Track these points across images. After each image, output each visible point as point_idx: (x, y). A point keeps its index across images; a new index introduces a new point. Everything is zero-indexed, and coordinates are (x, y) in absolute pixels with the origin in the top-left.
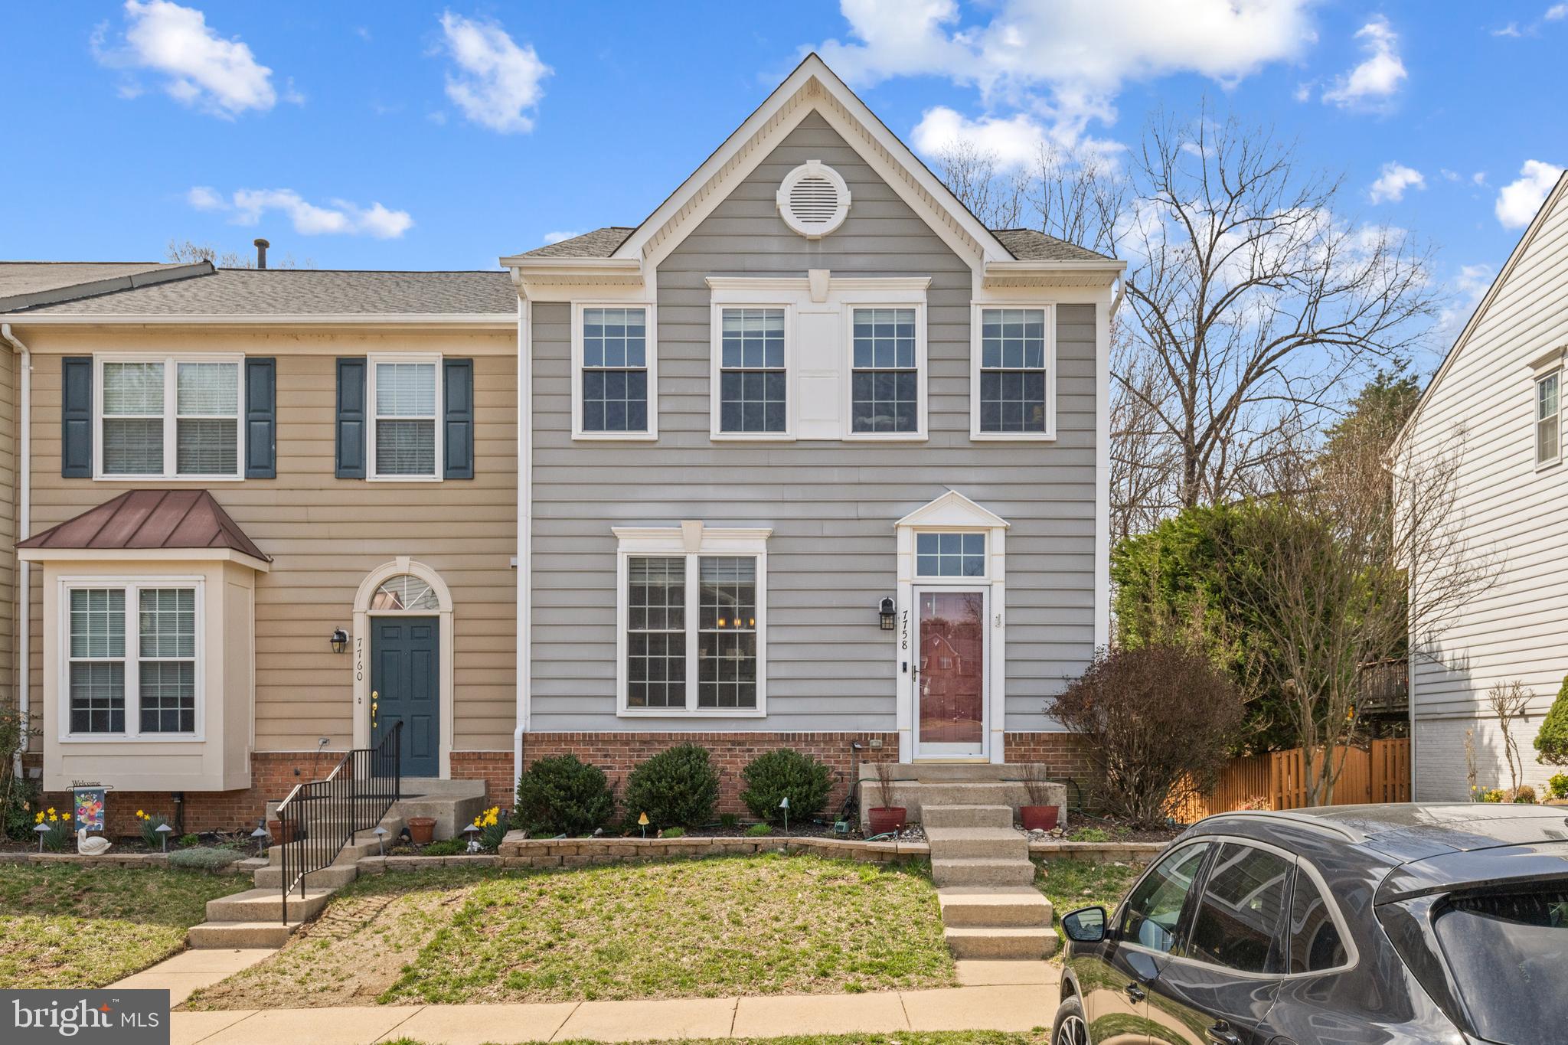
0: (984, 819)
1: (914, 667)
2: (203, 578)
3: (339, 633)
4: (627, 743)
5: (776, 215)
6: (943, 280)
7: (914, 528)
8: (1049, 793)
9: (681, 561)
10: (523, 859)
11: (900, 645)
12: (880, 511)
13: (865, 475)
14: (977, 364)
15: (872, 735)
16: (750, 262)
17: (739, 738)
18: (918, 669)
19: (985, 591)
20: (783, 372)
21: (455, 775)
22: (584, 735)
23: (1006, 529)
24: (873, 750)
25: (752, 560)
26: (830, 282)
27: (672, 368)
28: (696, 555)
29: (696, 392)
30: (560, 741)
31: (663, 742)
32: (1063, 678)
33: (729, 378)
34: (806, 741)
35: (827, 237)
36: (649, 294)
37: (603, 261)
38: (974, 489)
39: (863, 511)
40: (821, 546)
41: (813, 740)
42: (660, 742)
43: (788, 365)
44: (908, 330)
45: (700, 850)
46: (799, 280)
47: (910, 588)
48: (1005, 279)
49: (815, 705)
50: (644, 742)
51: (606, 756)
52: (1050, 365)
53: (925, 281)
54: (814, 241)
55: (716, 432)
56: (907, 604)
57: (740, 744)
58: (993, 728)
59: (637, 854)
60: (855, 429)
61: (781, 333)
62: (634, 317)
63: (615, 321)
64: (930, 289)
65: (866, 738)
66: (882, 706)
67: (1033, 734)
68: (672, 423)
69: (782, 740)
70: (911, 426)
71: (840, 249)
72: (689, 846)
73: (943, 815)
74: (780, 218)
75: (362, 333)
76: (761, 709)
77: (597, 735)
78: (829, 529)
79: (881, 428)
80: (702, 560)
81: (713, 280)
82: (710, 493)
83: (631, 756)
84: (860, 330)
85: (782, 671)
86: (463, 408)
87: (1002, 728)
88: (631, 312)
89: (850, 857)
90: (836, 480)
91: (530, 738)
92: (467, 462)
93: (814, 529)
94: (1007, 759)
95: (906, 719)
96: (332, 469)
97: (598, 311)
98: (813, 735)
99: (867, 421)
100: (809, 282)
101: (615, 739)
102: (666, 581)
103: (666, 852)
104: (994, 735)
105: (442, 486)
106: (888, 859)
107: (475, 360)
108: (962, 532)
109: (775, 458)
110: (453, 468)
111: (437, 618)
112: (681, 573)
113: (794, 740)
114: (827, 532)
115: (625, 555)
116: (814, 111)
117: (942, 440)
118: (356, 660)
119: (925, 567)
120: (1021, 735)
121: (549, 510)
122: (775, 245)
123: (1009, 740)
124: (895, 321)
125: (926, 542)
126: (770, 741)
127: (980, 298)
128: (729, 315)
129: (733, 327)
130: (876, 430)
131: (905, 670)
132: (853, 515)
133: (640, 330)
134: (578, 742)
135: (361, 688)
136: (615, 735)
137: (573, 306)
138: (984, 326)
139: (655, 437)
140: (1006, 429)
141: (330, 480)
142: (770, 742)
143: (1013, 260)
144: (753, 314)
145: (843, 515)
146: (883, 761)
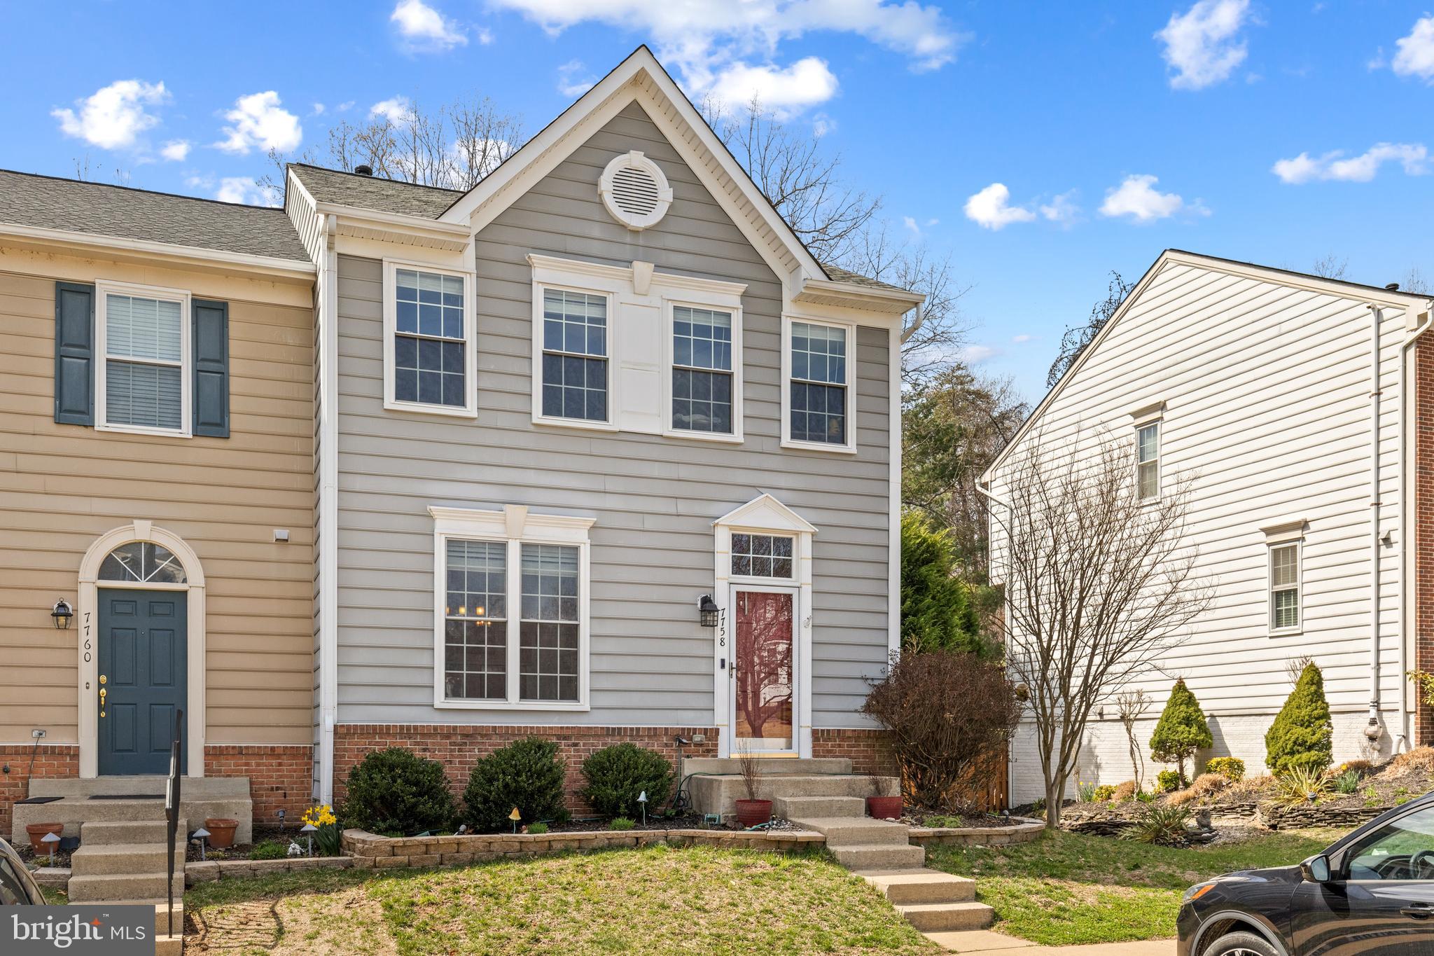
0: (840, 809)
1: (731, 664)
3: (61, 606)
4: (448, 736)
5: (597, 200)
6: (759, 289)
7: (731, 527)
9: (502, 547)
10: (400, 858)
11: (718, 642)
12: (698, 508)
13: (684, 472)
14: (787, 375)
15: (695, 729)
16: (571, 244)
17: (565, 732)
18: (734, 666)
19: (794, 592)
20: (606, 361)
21: (209, 771)
22: (402, 727)
23: (813, 535)
24: (696, 745)
26: (654, 276)
27: (492, 344)
28: (518, 541)
29: (517, 371)
30: (375, 733)
31: (486, 735)
32: (862, 678)
33: (550, 360)
34: (631, 736)
35: (648, 230)
36: (467, 263)
37: (429, 223)
38: (784, 494)
39: (683, 507)
40: (643, 540)
41: (638, 735)
42: (483, 736)
43: (610, 354)
44: (725, 333)
45: (584, 844)
46: (621, 270)
47: (727, 586)
48: (818, 297)
49: (636, 700)
50: (467, 736)
51: (425, 750)
52: (851, 381)
53: (742, 287)
54: (635, 232)
55: (538, 416)
56: (725, 600)
57: (566, 738)
58: (802, 724)
59: (521, 850)
60: (677, 424)
61: (603, 321)
62: (450, 284)
63: (430, 286)
64: (745, 296)
65: (689, 733)
66: (701, 701)
67: (839, 730)
68: (493, 401)
69: (608, 735)
70: (728, 429)
71: (663, 245)
72: (573, 840)
73: (806, 806)
74: (602, 204)
75: (89, 255)
76: (584, 702)
77: (416, 728)
78: (650, 523)
79: (698, 427)
80: (525, 546)
81: (536, 258)
82: (531, 478)
83: (452, 751)
84: (680, 327)
85: (604, 664)
86: (218, 357)
87: (810, 725)
88: (448, 279)
89: (748, 846)
90: (656, 474)
91: (340, 730)
92: (222, 418)
93: (634, 522)
94: (815, 754)
95: (724, 714)
96: (50, 411)
97: (413, 274)
98: (638, 729)
99: (685, 418)
100: (633, 273)
101: (435, 732)
102: (487, 568)
103: (550, 847)
104: (802, 730)
105: (190, 443)
106: (786, 847)
107: (231, 305)
108: (773, 535)
109: (598, 447)
110: (204, 424)
111: (185, 593)
112: (503, 559)
113: (619, 734)
114: (648, 526)
115: (443, 537)
116: (635, 101)
117: (756, 444)
118: (82, 637)
119: (739, 567)
120: (828, 731)
121: (358, 483)
122: (596, 231)
123: (816, 735)
124: (713, 323)
125: (739, 543)
127: (790, 311)
128: (552, 296)
129: (555, 308)
130: (694, 429)
131: (723, 666)
132: (673, 511)
133: (457, 300)
134: (394, 735)
135: (88, 671)
136: (435, 728)
137: (386, 265)
138: (793, 337)
139: (474, 414)
140: (812, 439)
141: (46, 425)
142: (596, 736)
143: (827, 280)
144: (576, 299)
145: (663, 510)
146: (704, 756)
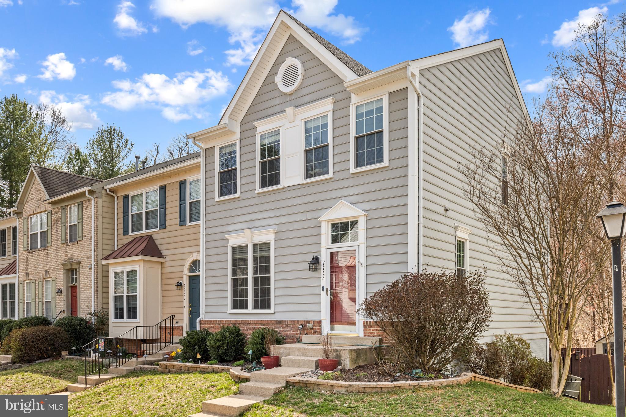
1: (327, 289)
2: (138, 266)
3: (178, 282)
5: (276, 87)
6: (339, 97)
7: (328, 221)
8: (341, 353)
9: (246, 247)
11: (321, 278)
12: (314, 215)
14: (353, 134)
15: (309, 321)
16: (270, 111)
17: (263, 323)
18: (329, 290)
19: (357, 248)
20: (280, 158)
23: (366, 216)
24: (310, 329)
25: (268, 244)
26: (294, 112)
27: (244, 165)
28: (251, 244)
29: (251, 173)
33: (263, 165)
34: (286, 324)
35: (296, 90)
36: (237, 136)
37: (215, 128)
38: (353, 199)
39: (309, 215)
40: (294, 234)
41: (288, 324)
43: (281, 154)
44: (325, 125)
46: (283, 115)
47: (326, 250)
49: (290, 307)
52: (385, 126)
53: (332, 99)
54: (290, 95)
55: (258, 189)
56: (325, 259)
57: (263, 325)
58: (360, 318)
60: (307, 177)
61: (279, 141)
62: (233, 147)
63: (228, 150)
64: (334, 103)
65: (307, 323)
66: (316, 308)
67: (375, 322)
68: (244, 188)
70: (326, 172)
71: (300, 95)
74: (277, 89)
75: (184, 171)
76: (272, 309)
78: (296, 226)
79: (316, 175)
80: (253, 245)
81: (256, 123)
82: (257, 216)
84: (307, 131)
85: (281, 292)
88: (232, 145)
91: (202, 322)
94: (365, 335)
95: (325, 314)
96: (178, 222)
97: (223, 147)
98: (288, 321)
99: (311, 172)
100: (287, 114)
102: (242, 256)
104: (360, 321)
108: (349, 220)
109: (277, 197)
112: (247, 252)
113: (281, 324)
114: (296, 228)
115: (230, 246)
116: (291, 35)
117: (339, 176)
118: (184, 292)
119: (334, 239)
120: (370, 322)
121: (210, 231)
123: (365, 324)
124: (321, 122)
125: (334, 227)
126: (273, 324)
127: (355, 100)
128: (261, 137)
129: (263, 142)
130: (314, 177)
131: (323, 290)
132: (305, 218)
133: (235, 152)
135: (185, 303)
137: (216, 147)
138: (356, 115)
139: (239, 196)
140: (367, 164)
141: (178, 227)
143: (359, 77)
144: (270, 135)
145: (301, 219)
146: (314, 334)
